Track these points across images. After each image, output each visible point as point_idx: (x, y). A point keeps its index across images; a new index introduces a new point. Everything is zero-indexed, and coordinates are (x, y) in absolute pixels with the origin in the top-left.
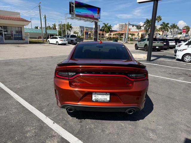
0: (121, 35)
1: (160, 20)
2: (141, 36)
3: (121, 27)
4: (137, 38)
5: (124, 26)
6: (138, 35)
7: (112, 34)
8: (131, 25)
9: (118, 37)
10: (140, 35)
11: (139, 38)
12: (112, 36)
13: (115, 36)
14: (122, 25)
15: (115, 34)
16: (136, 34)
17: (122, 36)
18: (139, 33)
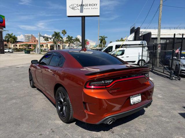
0: (28, 46)
1: (65, 34)
2: (50, 48)
3: (28, 38)
4: (46, 49)
5: (30, 37)
6: (47, 46)
7: (18, 45)
8: (42, 36)
9: (25, 48)
10: (49, 46)
11: (49, 49)
12: (18, 47)
13: (21, 47)
14: (28, 36)
15: (22, 45)
16: (45, 45)
17: (30, 48)
18: (47, 44)
